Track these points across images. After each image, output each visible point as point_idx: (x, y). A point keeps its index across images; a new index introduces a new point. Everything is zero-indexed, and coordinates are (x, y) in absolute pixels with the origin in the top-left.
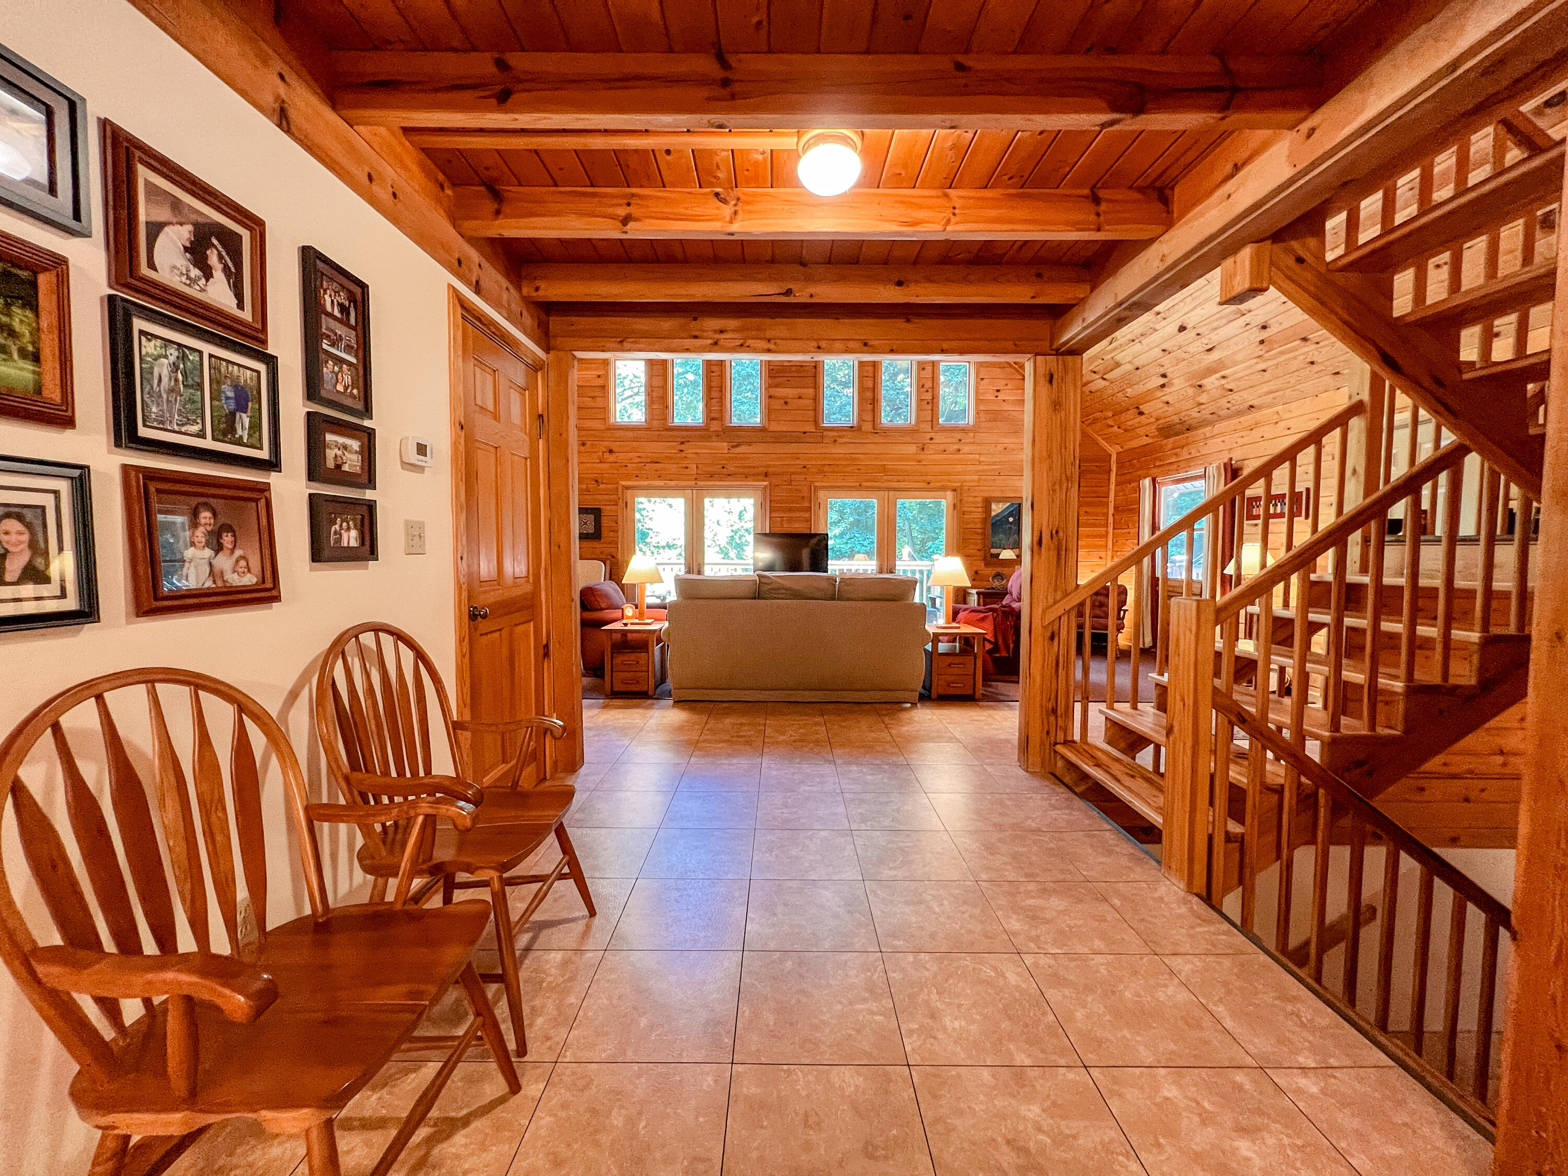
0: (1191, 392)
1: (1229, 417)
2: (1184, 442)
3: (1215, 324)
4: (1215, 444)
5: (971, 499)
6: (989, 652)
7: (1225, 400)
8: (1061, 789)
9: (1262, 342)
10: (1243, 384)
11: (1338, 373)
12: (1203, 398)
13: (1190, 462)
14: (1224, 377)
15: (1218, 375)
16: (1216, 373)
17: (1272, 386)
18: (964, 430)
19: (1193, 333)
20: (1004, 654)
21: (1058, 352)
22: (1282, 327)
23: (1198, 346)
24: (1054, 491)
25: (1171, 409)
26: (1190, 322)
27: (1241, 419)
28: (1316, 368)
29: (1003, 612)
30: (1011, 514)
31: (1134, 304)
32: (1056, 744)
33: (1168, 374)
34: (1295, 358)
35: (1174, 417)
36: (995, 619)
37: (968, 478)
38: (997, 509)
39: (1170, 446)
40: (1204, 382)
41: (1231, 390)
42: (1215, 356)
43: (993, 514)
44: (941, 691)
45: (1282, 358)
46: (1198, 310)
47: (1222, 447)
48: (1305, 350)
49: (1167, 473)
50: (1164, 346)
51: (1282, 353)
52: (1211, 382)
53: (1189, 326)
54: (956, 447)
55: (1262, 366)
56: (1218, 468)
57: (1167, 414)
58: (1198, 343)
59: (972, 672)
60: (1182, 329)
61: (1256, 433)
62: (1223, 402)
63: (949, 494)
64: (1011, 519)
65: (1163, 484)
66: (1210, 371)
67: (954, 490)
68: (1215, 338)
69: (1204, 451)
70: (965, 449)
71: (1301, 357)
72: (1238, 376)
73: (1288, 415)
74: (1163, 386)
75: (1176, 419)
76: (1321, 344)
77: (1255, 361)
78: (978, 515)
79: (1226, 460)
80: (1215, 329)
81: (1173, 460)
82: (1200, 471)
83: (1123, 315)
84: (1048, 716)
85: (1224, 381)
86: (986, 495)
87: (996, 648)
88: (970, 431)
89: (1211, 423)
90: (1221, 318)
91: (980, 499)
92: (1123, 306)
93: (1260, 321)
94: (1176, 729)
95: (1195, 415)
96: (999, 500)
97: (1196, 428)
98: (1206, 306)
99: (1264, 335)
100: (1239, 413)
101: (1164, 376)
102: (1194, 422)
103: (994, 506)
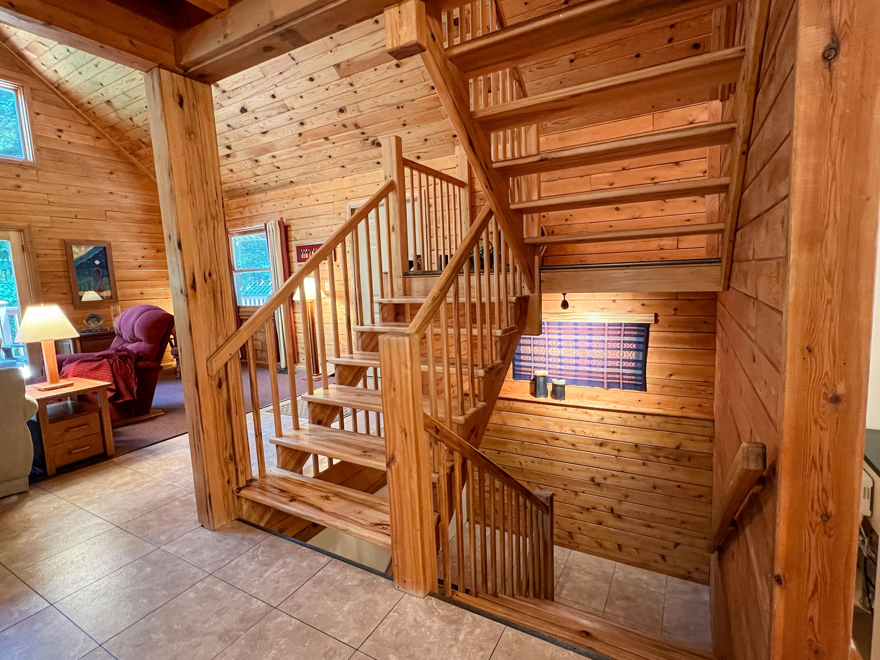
0: (250, 164)
1: (276, 188)
2: (246, 203)
3: (268, 113)
4: (268, 207)
5: (45, 241)
6: (111, 400)
7: (274, 175)
8: (259, 536)
9: (300, 135)
10: (288, 164)
11: (343, 167)
12: (259, 171)
13: (252, 219)
14: (274, 157)
15: (270, 154)
16: (268, 152)
17: (306, 169)
18: (21, 165)
19: (252, 117)
20: (128, 398)
21: (185, 72)
22: (314, 126)
23: (255, 128)
24: (201, 230)
25: (234, 175)
26: (250, 106)
27: (286, 190)
28: (332, 161)
29: (120, 357)
30: (96, 257)
31: (290, 31)
32: (240, 489)
33: (233, 147)
34: (320, 151)
35: (238, 183)
36: (111, 366)
37: (38, 218)
38: (79, 252)
39: (234, 206)
40: (260, 158)
41: (278, 168)
42: (267, 139)
43: (75, 257)
44: (60, 462)
45: (313, 150)
46: (256, 97)
47: (274, 209)
48: (326, 147)
49: (235, 226)
50: (229, 122)
51: (312, 146)
52: (264, 159)
53: (249, 110)
54: (15, 182)
55: (300, 153)
56: (275, 224)
57: (231, 180)
58: (255, 125)
59: (99, 430)
60: (243, 110)
61: (297, 202)
62: (272, 176)
63: (14, 235)
64: (97, 262)
65: (233, 235)
66: (264, 150)
67: (20, 230)
68: (268, 124)
69: (261, 211)
70: (26, 186)
71: (325, 151)
72: (284, 157)
73: (316, 191)
74: (228, 156)
75: (238, 184)
76: (336, 145)
77: (295, 148)
78: (58, 257)
79: (279, 219)
80: (268, 117)
81: (239, 216)
82: (261, 226)
83: (276, 41)
84: (226, 465)
85: (274, 160)
86: (65, 237)
87: (118, 394)
88: (32, 167)
89: (264, 191)
90: (273, 109)
91: (57, 241)
92: (278, 30)
93: (300, 118)
94: (398, 458)
95: (253, 183)
96: (79, 243)
97: (253, 194)
98: (262, 96)
99: (302, 130)
100: (283, 186)
101: (229, 147)
102: (252, 189)
103: (75, 249)
